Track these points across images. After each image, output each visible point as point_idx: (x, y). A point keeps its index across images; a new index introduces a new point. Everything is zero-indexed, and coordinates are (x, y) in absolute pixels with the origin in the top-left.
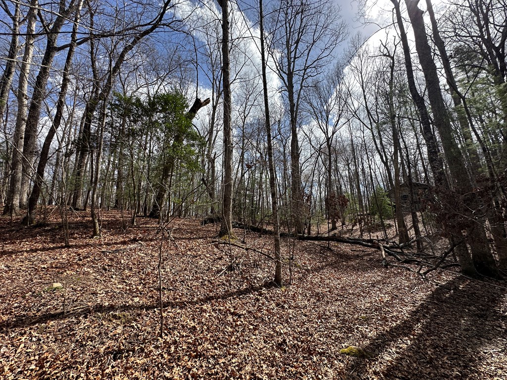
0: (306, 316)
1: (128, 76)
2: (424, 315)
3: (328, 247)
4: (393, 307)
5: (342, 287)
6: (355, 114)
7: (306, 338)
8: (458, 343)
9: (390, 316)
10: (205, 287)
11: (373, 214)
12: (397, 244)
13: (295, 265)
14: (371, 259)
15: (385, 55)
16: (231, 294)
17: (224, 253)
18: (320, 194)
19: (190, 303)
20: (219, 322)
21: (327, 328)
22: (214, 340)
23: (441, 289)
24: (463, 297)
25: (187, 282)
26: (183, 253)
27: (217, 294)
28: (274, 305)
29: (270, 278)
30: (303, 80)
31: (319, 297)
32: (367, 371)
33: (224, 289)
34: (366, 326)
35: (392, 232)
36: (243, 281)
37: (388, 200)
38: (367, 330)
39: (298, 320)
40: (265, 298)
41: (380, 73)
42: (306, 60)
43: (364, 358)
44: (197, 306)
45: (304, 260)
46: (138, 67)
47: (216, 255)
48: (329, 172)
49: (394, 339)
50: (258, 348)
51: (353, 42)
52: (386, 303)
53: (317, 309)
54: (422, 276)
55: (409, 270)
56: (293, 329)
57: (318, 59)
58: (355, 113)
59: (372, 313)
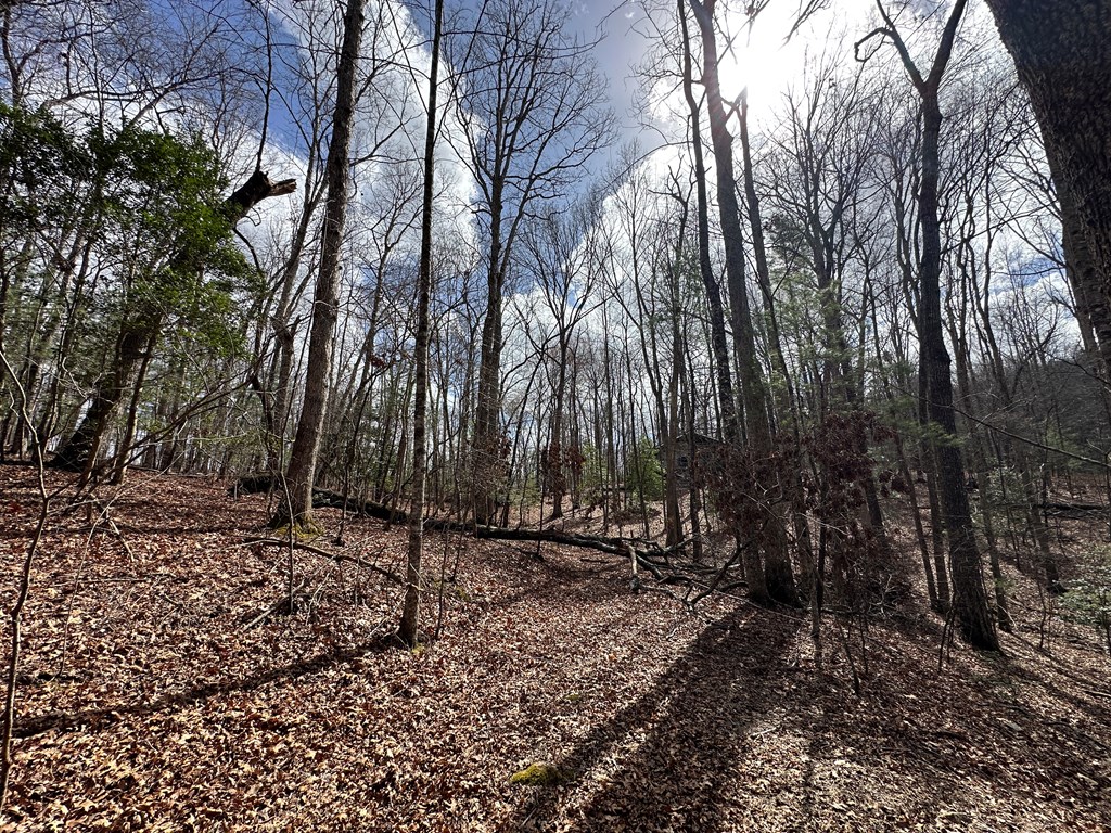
0: (455, 708)
1: (37, 51)
2: (678, 681)
3: (536, 554)
4: (632, 670)
5: (547, 638)
6: (616, 292)
7: (444, 762)
8: (718, 726)
9: (622, 688)
10: (195, 662)
11: (630, 489)
12: (660, 548)
13: (458, 593)
14: (614, 577)
15: (674, 196)
16: (273, 676)
17: (274, 570)
18: (539, 442)
19: (131, 710)
20: (219, 752)
21: (496, 730)
22: (188, 806)
23: (712, 630)
24: (742, 641)
25: (136, 653)
26: (144, 570)
27: (231, 677)
28: (386, 690)
29: (389, 626)
30: (525, 201)
31: (493, 662)
32: (555, 812)
33: (256, 662)
34: (575, 716)
35: (658, 526)
36: (315, 640)
37: (657, 464)
38: (575, 724)
39: (436, 721)
40: (366, 676)
41: (664, 225)
42: (536, 162)
43: (556, 785)
44: (157, 716)
45: (480, 582)
46: (77, 37)
47: (249, 573)
48: (560, 398)
49: (620, 735)
50: (319, 806)
51: (625, 155)
52: (621, 663)
53: (483, 690)
54: (688, 606)
55: (672, 596)
56: (419, 743)
57: (558, 167)
58: (616, 289)
59: (591, 687)
